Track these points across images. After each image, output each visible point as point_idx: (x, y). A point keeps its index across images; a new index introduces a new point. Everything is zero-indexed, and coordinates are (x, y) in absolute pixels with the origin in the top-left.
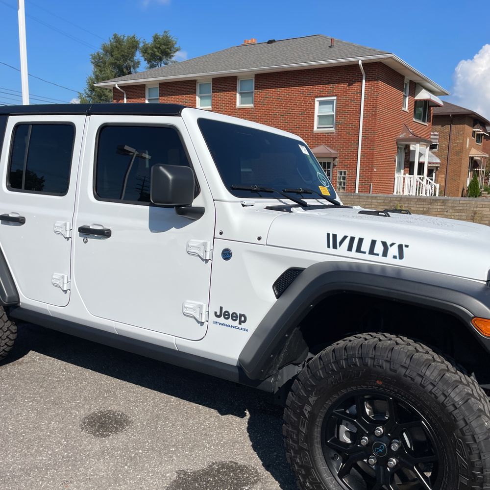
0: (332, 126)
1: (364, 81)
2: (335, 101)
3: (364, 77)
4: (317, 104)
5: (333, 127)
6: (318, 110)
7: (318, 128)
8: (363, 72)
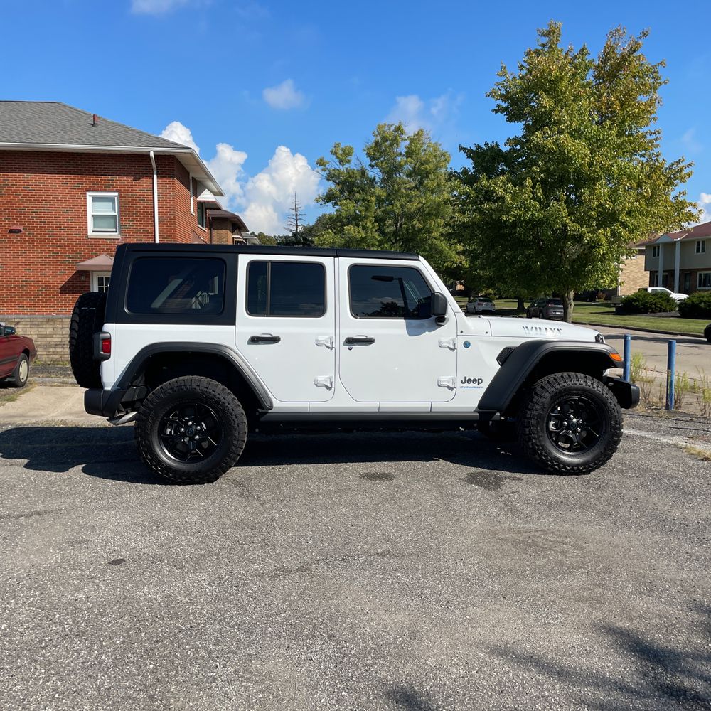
0: (114, 230)
1: (155, 176)
2: (116, 198)
3: (155, 172)
4: (89, 200)
5: (116, 232)
6: (92, 208)
7: (93, 232)
8: (154, 166)
